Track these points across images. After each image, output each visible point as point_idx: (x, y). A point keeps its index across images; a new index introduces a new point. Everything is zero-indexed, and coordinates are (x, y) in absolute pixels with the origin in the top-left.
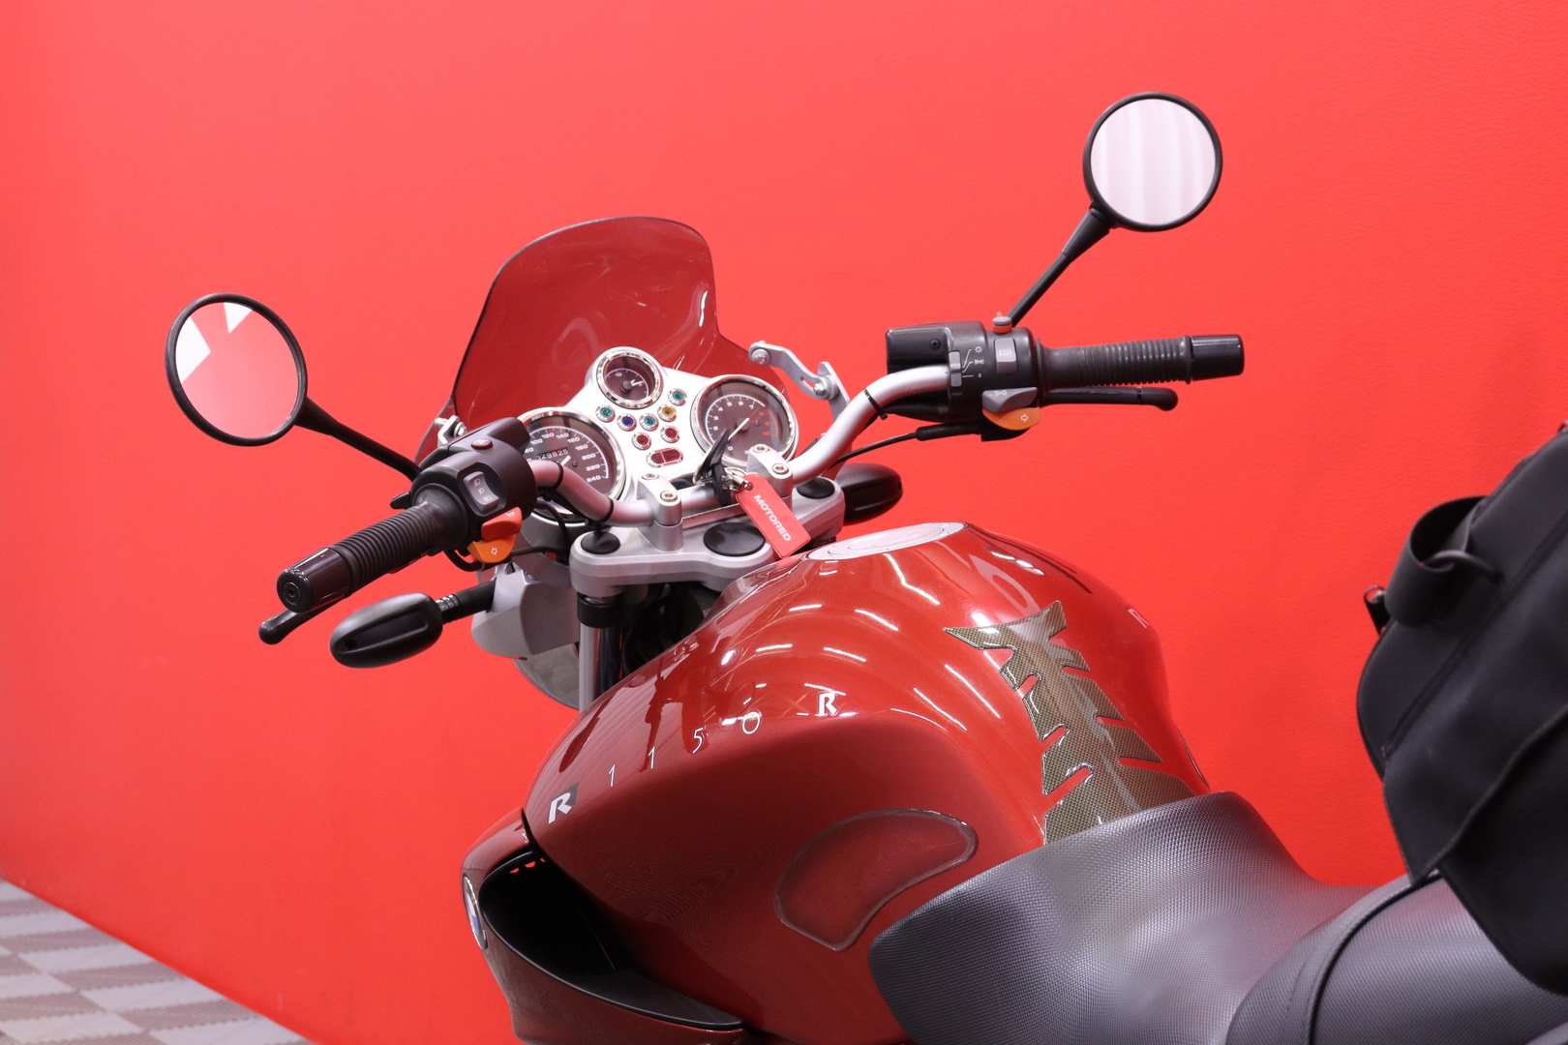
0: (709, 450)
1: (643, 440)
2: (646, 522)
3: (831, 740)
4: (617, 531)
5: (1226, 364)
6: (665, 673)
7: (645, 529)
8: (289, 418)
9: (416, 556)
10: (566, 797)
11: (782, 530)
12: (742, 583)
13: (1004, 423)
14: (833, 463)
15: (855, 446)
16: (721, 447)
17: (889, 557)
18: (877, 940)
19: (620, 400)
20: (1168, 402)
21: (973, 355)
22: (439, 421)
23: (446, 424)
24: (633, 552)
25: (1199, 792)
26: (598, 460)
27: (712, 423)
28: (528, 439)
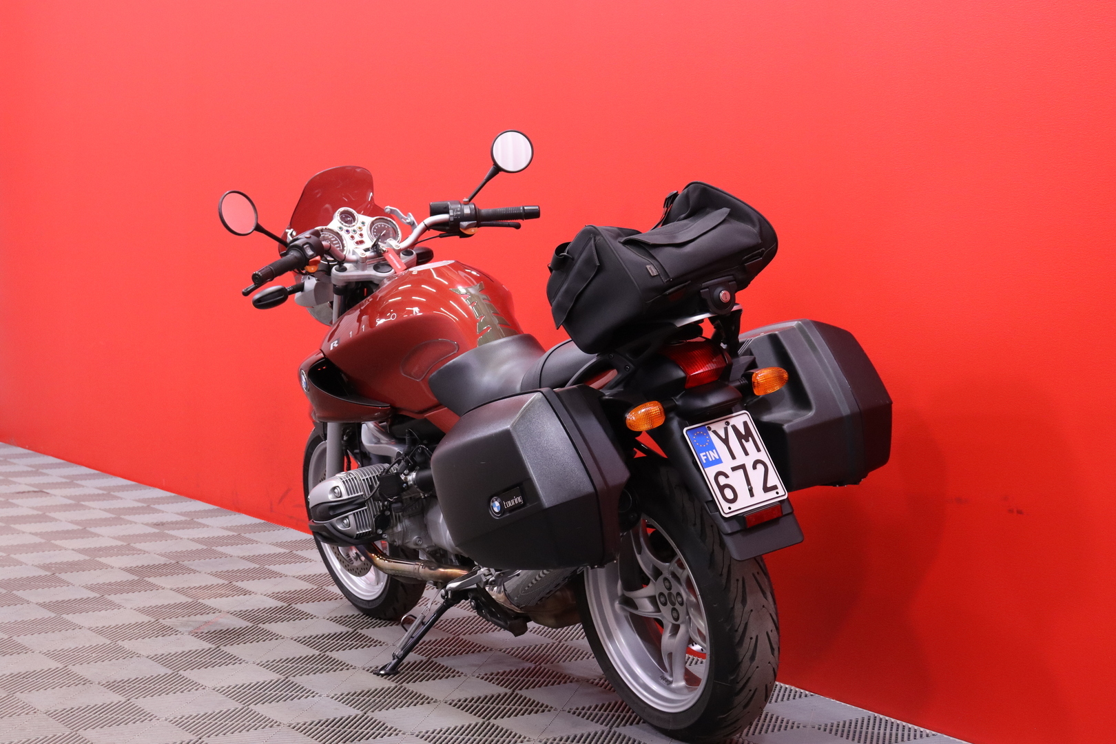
0: (375, 240)
1: (352, 237)
2: (355, 262)
3: (417, 320)
4: (346, 265)
5: (535, 215)
6: (362, 308)
7: (355, 264)
8: (253, 228)
9: (287, 271)
10: (336, 342)
11: (398, 265)
12: (385, 281)
13: (467, 232)
14: (413, 245)
15: (419, 240)
16: (377, 240)
17: (432, 270)
18: (431, 376)
19: (344, 224)
20: (518, 227)
21: (457, 211)
22: (287, 230)
23: (289, 231)
24: (351, 271)
25: (520, 334)
26: (338, 243)
27: (374, 232)
28: (320, 235)
